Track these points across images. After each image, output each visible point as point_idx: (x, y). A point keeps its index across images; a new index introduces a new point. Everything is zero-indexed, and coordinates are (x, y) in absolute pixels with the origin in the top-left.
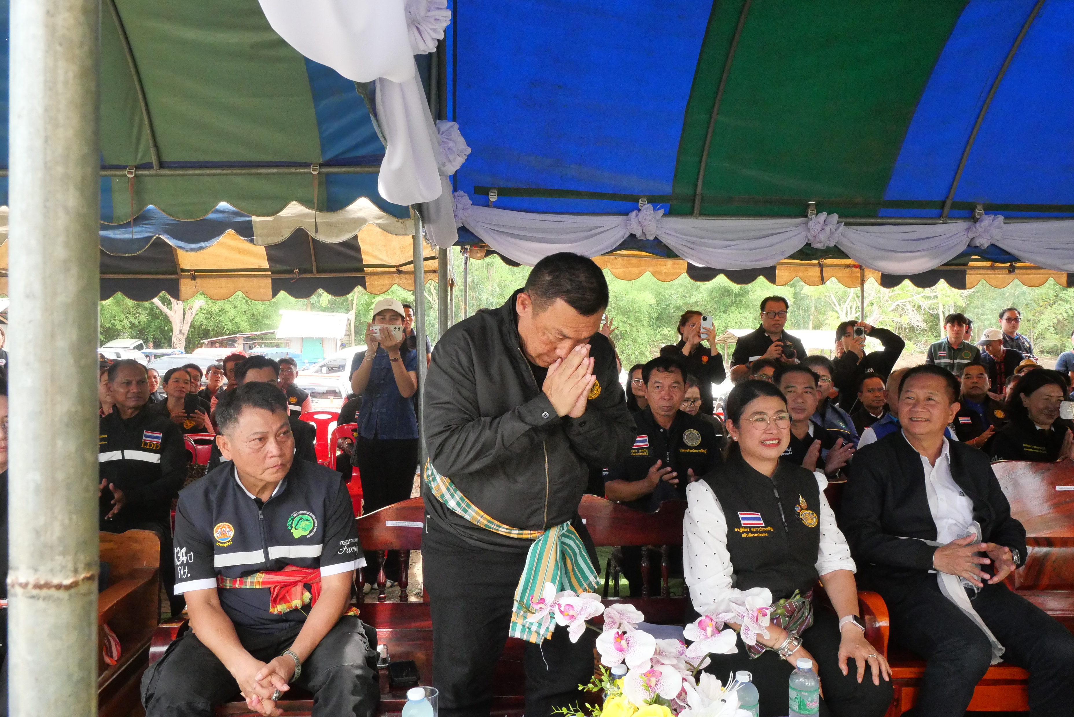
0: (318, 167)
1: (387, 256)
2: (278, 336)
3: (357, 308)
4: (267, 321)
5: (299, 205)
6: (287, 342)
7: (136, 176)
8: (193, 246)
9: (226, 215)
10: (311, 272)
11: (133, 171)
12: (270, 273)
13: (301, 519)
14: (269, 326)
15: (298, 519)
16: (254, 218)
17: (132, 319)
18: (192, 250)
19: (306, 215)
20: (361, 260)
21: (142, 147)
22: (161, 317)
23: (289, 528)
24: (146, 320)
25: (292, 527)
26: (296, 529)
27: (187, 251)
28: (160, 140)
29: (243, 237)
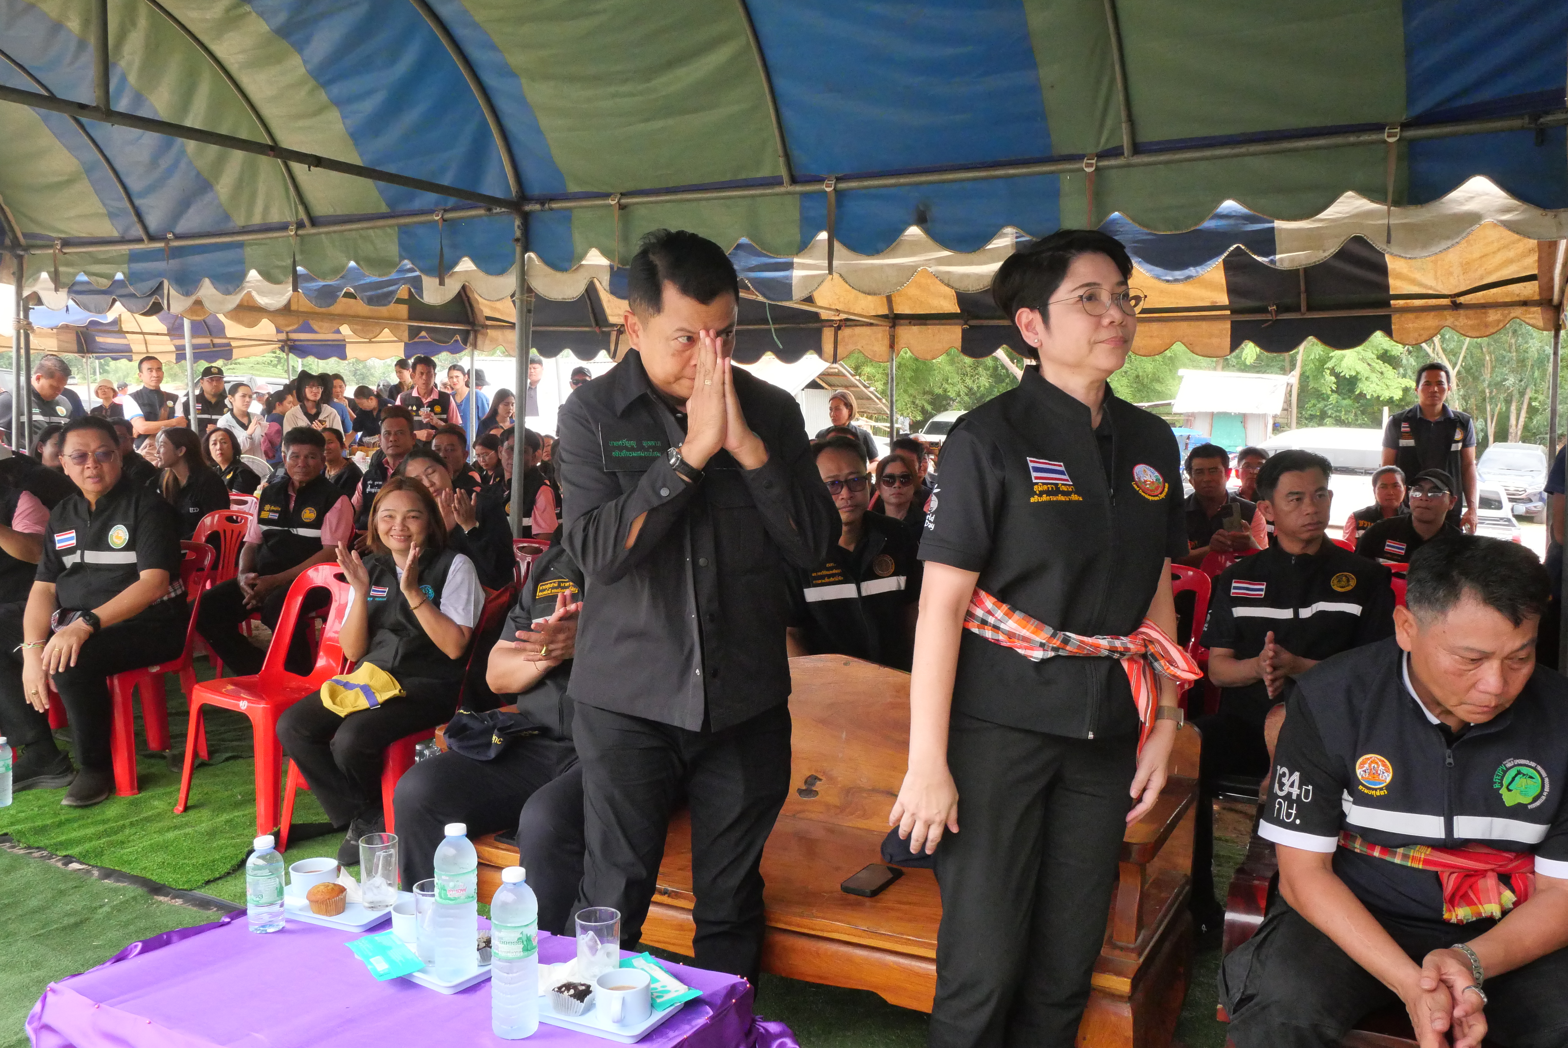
0: (1398, 130)
1: (1436, 278)
2: (1175, 410)
3: (1302, 367)
4: (1158, 387)
5: (1357, 196)
6: (1189, 419)
7: (1097, 169)
8: (1178, 274)
9: (1232, 222)
10: (1297, 309)
11: (1094, 161)
12: (1228, 312)
13: (1519, 773)
14: (1160, 395)
15: (1513, 772)
16: (1278, 224)
17: (969, 382)
18: (1176, 281)
19: (1369, 214)
20: (1387, 287)
21: (1109, 123)
22: (1007, 380)
23: (1497, 786)
24: (987, 385)
25: (1502, 785)
26: (1510, 790)
27: (1168, 281)
28: (1137, 109)
29: (1259, 256)
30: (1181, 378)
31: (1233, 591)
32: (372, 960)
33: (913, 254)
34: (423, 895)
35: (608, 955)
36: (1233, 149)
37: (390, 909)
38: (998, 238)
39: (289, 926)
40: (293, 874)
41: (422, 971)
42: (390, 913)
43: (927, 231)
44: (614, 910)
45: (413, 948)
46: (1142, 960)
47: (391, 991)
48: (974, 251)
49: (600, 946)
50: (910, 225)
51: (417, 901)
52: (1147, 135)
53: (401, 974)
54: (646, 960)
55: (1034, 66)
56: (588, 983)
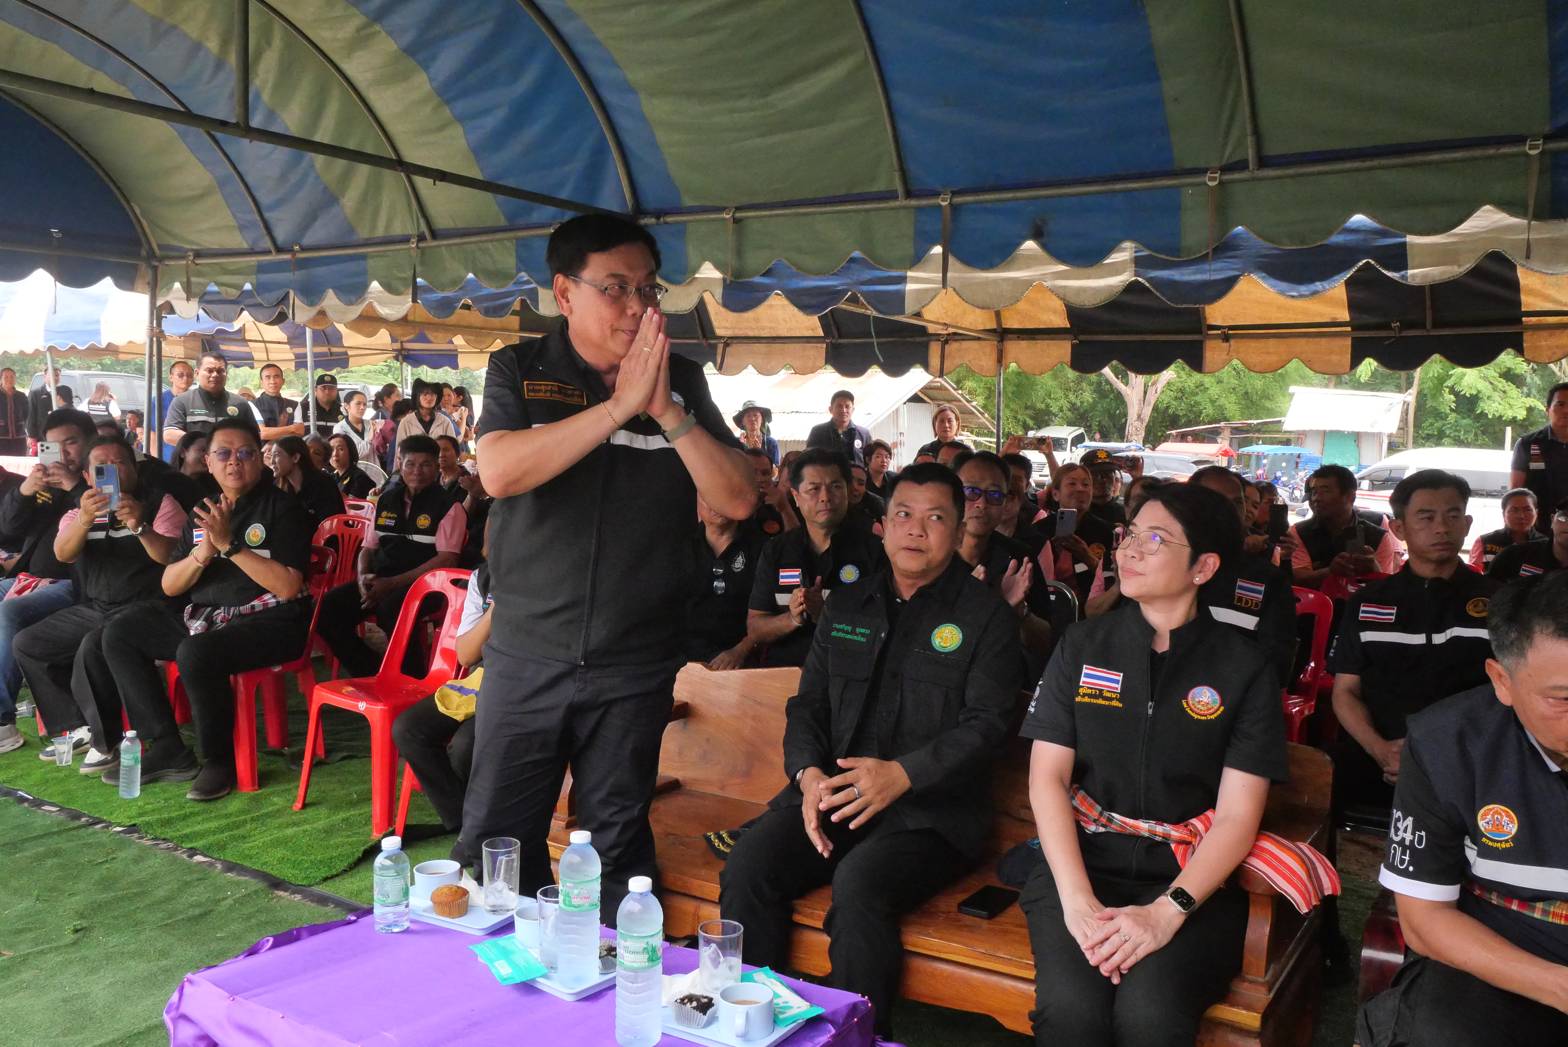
0: (1541, 142)
2: (1286, 427)
3: (1420, 385)
4: (1268, 404)
5: (1496, 210)
6: (1300, 437)
7: (1221, 183)
8: (1304, 289)
9: (1360, 236)
10: (1423, 326)
11: (1218, 175)
12: (1349, 329)
14: (1270, 412)
16: (1410, 239)
17: (1072, 397)
18: (1302, 296)
19: (1507, 228)
20: (1519, 303)
21: (1235, 134)
22: (1112, 396)
24: (1091, 400)
27: (1293, 297)
28: (1265, 122)
29: (1389, 269)
30: (1292, 395)
31: (1361, 615)
32: (495, 964)
33: (1028, 267)
34: (546, 901)
35: (731, 968)
36: (1363, 162)
37: (514, 913)
38: (1116, 252)
39: (413, 927)
40: (417, 875)
41: (545, 976)
42: (512, 917)
43: (1044, 246)
44: (737, 923)
45: (535, 954)
46: (1271, 995)
47: (515, 995)
48: (1091, 266)
49: (722, 959)
50: (1026, 239)
51: (541, 907)
52: (1272, 149)
53: (523, 979)
54: (766, 975)
55: (1158, 79)
56: (710, 995)
